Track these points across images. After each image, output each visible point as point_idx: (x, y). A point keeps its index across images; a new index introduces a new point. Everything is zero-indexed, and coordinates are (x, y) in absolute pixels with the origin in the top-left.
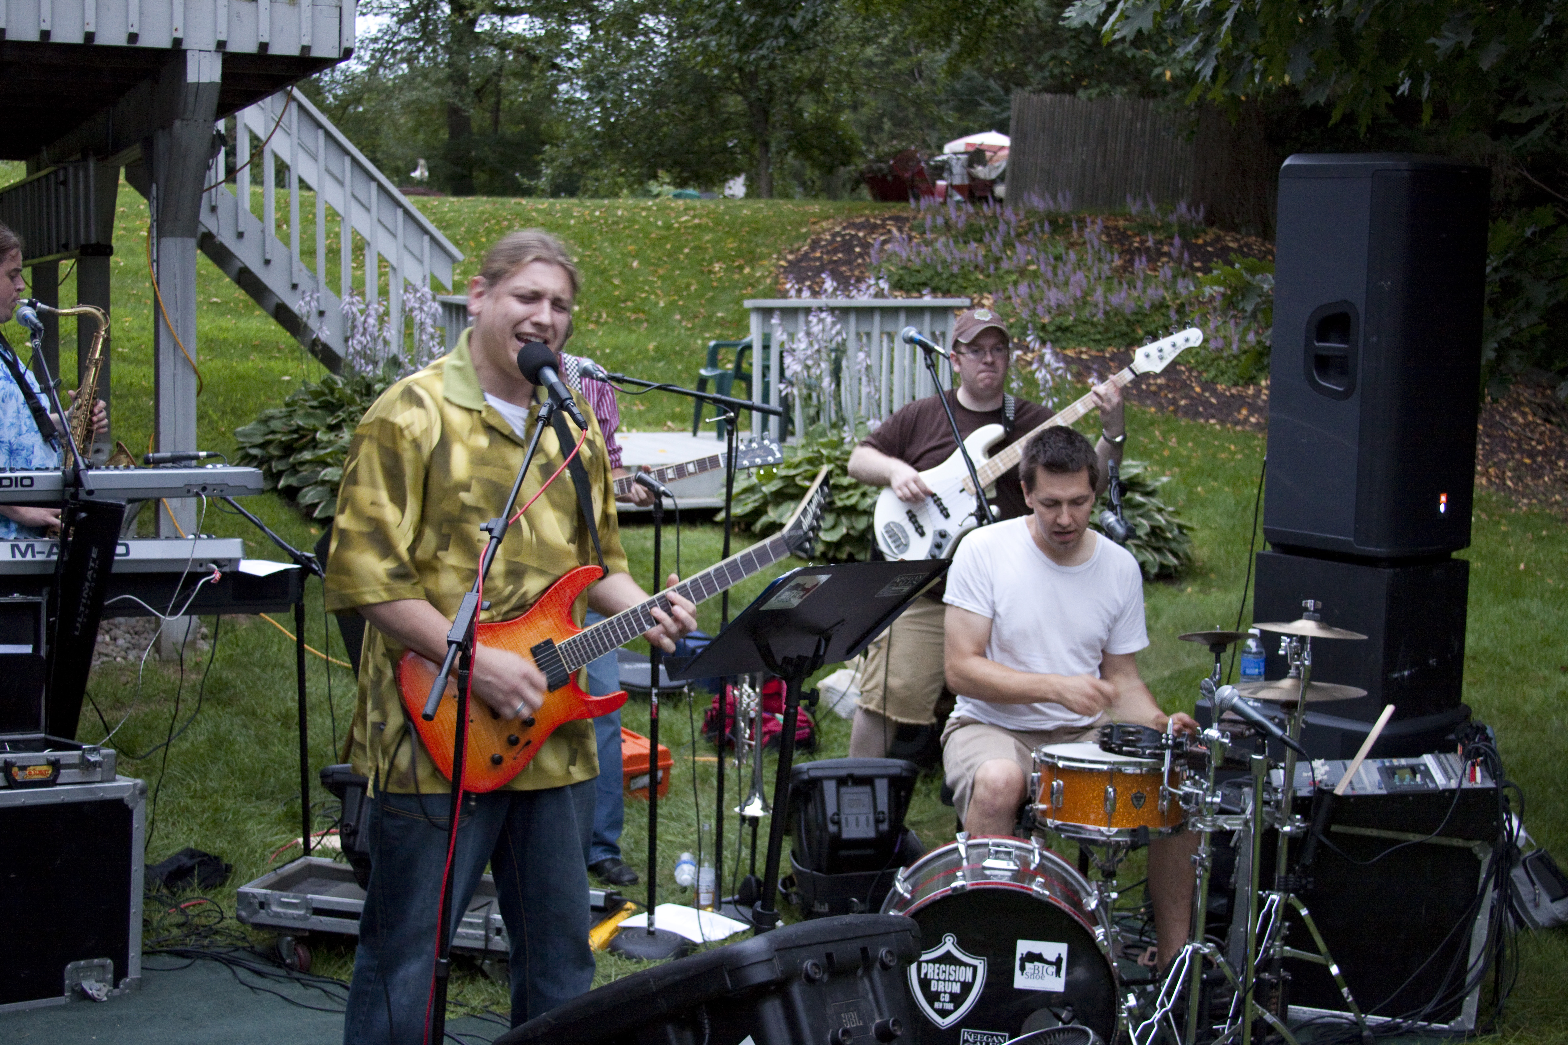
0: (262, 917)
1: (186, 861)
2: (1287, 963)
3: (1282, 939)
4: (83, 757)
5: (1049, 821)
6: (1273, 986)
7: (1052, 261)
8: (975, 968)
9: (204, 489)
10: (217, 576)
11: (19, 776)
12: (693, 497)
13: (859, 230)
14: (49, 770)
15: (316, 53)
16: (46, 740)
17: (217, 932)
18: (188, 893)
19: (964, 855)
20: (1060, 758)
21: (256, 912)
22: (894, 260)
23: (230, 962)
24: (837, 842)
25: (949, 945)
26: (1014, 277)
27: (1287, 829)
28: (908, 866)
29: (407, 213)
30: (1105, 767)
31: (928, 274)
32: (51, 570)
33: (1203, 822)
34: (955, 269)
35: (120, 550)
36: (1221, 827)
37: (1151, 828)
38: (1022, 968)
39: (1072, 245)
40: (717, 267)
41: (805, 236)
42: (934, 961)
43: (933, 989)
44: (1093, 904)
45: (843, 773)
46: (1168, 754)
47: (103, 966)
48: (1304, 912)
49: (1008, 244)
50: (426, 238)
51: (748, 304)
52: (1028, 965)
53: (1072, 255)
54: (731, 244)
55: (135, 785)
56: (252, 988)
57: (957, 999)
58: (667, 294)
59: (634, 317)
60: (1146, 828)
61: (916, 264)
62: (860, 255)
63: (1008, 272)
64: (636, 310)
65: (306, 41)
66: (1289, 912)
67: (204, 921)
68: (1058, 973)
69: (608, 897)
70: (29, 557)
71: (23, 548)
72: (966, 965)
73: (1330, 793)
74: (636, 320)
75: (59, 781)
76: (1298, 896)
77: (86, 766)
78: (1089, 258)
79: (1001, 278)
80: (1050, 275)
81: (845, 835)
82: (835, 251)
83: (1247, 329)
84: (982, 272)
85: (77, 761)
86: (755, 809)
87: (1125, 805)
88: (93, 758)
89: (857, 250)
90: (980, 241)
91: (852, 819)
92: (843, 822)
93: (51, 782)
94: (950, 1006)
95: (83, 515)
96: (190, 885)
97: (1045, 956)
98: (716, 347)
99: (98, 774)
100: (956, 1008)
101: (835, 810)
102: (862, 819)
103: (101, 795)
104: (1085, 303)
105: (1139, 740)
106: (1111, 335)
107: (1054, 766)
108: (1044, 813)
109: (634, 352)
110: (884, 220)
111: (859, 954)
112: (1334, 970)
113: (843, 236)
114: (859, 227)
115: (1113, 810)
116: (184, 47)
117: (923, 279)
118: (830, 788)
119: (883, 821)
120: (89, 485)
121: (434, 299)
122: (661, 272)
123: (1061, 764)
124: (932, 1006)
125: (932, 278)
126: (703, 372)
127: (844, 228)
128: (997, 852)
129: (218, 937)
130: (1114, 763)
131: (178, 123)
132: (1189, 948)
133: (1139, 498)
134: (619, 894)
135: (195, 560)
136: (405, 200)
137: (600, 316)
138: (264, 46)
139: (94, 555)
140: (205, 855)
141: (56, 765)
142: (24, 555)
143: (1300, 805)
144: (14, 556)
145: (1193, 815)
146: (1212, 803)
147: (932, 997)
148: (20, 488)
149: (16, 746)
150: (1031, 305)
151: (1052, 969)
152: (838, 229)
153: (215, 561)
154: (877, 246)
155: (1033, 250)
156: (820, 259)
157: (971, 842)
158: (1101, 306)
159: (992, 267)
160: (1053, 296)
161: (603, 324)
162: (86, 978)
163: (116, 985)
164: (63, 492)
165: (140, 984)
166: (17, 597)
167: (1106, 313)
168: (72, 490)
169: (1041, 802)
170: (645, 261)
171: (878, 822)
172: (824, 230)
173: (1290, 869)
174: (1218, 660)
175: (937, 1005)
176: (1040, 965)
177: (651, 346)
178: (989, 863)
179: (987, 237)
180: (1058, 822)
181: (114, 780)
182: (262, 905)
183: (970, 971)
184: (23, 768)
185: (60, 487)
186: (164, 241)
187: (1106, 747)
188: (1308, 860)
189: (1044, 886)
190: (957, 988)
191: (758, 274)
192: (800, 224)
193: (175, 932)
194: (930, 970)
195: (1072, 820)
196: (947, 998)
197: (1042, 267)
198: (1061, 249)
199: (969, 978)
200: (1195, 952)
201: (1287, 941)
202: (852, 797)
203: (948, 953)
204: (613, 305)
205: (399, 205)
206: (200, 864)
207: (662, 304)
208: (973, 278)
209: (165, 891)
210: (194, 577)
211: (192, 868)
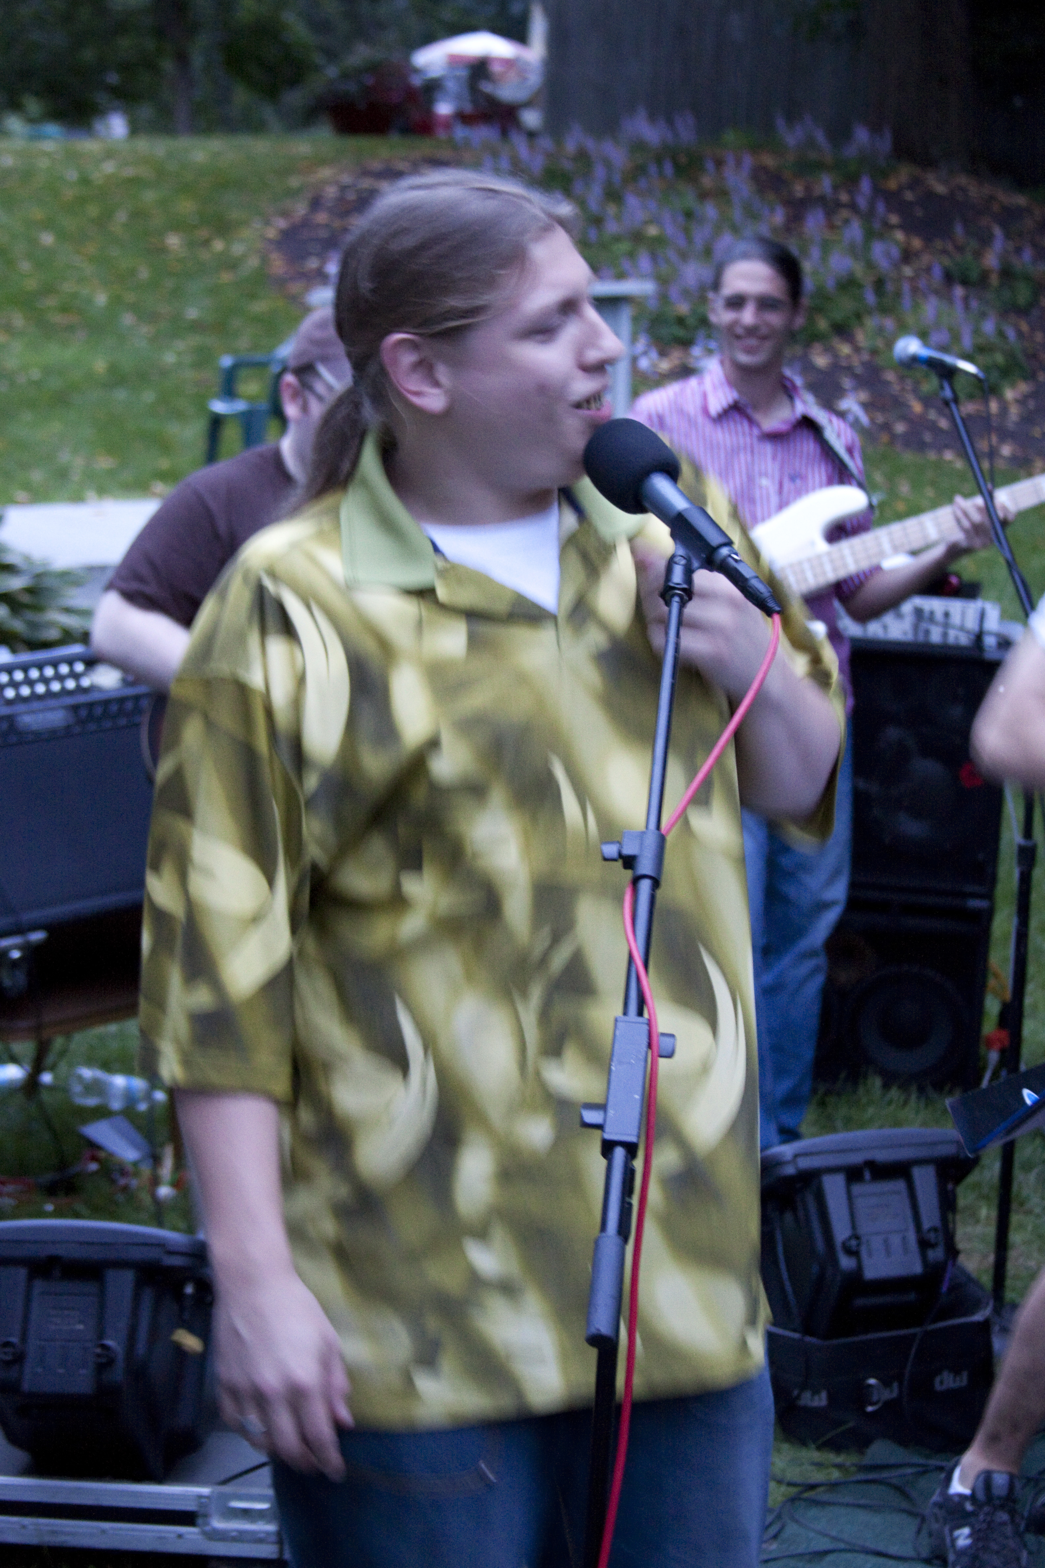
7: (682, 220)
24: (855, 1285)
40: (173, 241)
41: (298, 192)
45: (856, 1159)
53: (710, 211)
78: (737, 214)
81: (871, 1271)
83: (983, 315)
91: (877, 1243)
92: (864, 1248)
98: (234, 368)
101: (848, 1229)
102: (896, 1241)
118: (835, 1187)
126: (216, 406)
171: (924, 1244)
172: (328, 182)
179: (578, 187)
191: (238, 249)
192: (286, 174)
197: (670, 230)
198: (691, 202)
202: (874, 1200)
207: (101, 299)
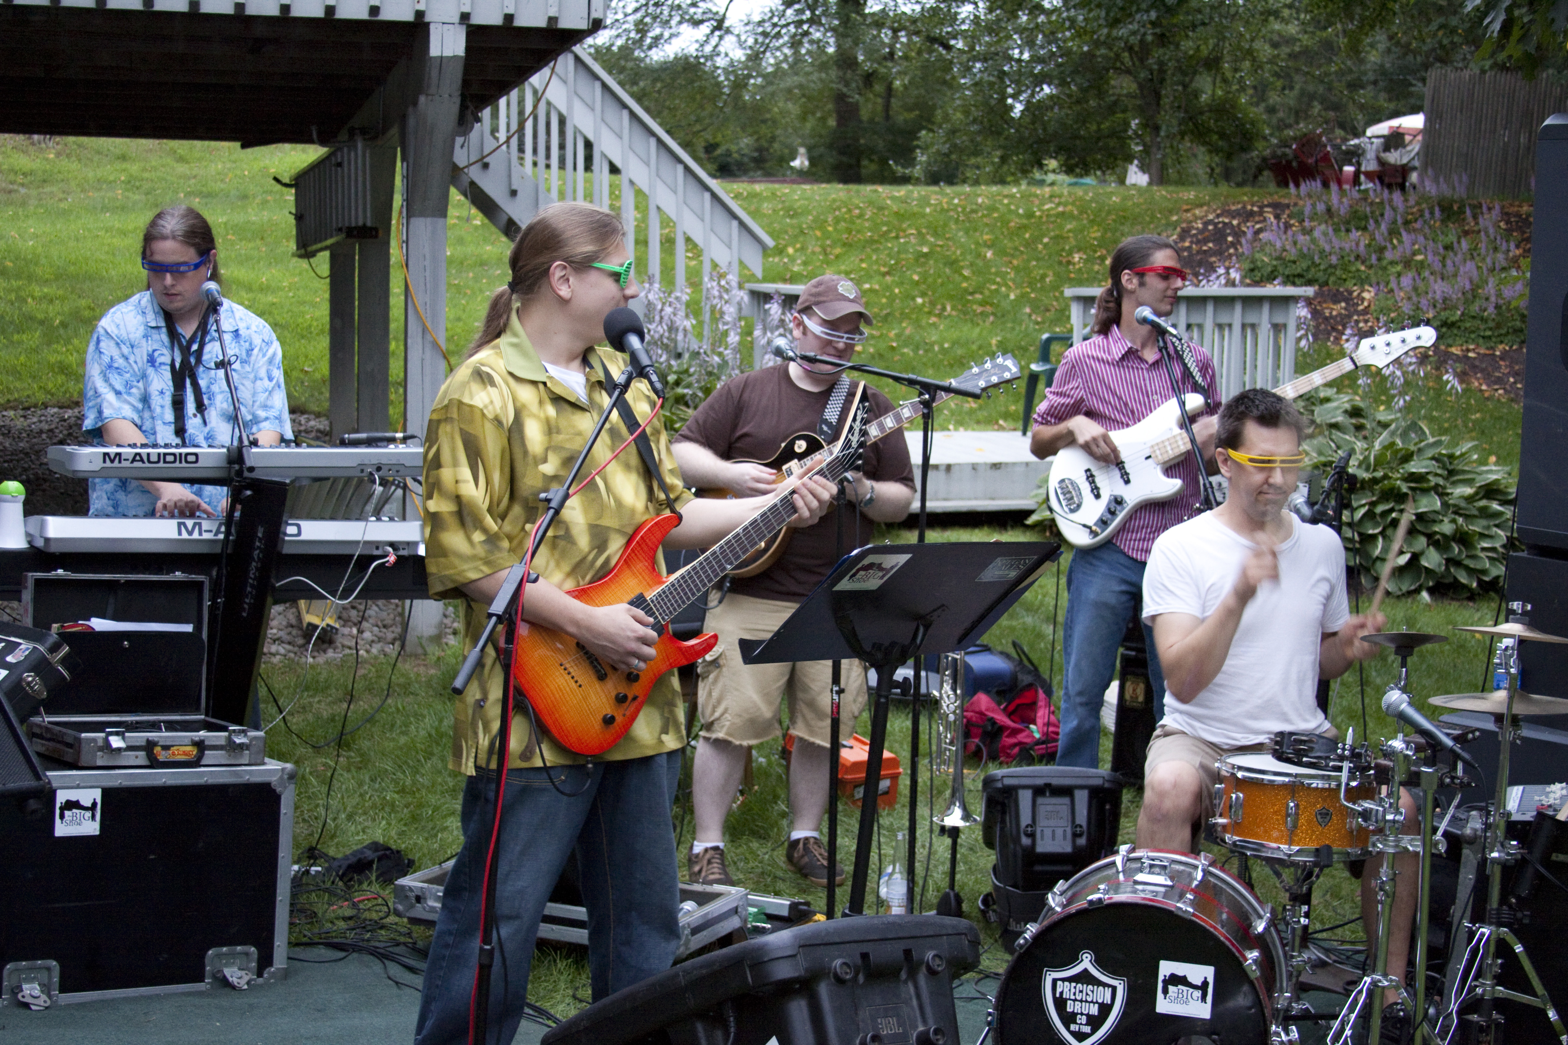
0: (418, 911)
1: (370, 855)
2: (1499, 1004)
3: (1495, 977)
4: (229, 740)
5: (1227, 837)
6: (1481, 1029)
7: (1441, 251)
8: (1114, 989)
9: (379, 469)
10: (392, 559)
11: (162, 756)
12: (1006, 498)
13: (1234, 218)
14: (194, 751)
15: (565, 24)
16: (204, 721)
17: (382, 927)
18: (365, 886)
19: (1120, 869)
20: (1240, 768)
21: (412, 906)
22: (1268, 249)
23: (383, 956)
24: (1032, 857)
25: (1086, 962)
26: (1399, 268)
27: (1495, 855)
28: (1067, 880)
29: (714, 196)
30: (1287, 779)
31: (1304, 265)
32: (218, 550)
33: (1385, 842)
34: (1334, 260)
35: (291, 530)
36: (1406, 849)
37: (1335, 848)
38: (1165, 992)
39: (1466, 233)
40: (1076, 257)
41: (1175, 225)
42: (1070, 979)
43: (1069, 1009)
44: (1260, 927)
45: (1040, 782)
46: (1346, 765)
47: (247, 954)
48: (1518, 948)
49: (1393, 232)
50: (735, 223)
51: (1069, 292)
52: (1171, 988)
54: (1095, 233)
55: (283, 770)
56: (397, 983)
57: (1095, 1022)
58: (1019, 286)
59: (979, 310)
60: (1329, 847)
61: (1292, 254)
62: (1233, 245)
63: (1392, 263)
64: (983, 303)
65: (552, 13)
66: (1503, 948)
67: (374, 916)
68: (1204, 998)
69: (793, 907)
70: (196, 535)
71: (190, 527)
72: (1105, 985)
73: (1553, 818)
74: (982, 313)
75: (203, 762)
76: (1511, 930)
77: (232, 747)
78: (1483, 247)
79: (1385, 269)
80: (1437, 266)
81: (1040, 849)
82: (1205, 241)
84: (1363, 263)
85: (223, 742)
86: (954, 819)
87: (1309, 822)
88: (239, 740)
89: (1230, 239)
90: (1365, 229)
91: (1048, 832)
92: (1038, 835)
93: (196, 763)
94: (1087, 1029)
95: (249, 493)
96: (368, 878)
97: (1190, 979)
98: (1049, 341)
99: (246, 757)
100: (1094, 1031)
101: (1029, 822)
102: (1059, 832)
103: (246, 778)
104: (1474, 297)
105: (1311, 749)
106: (1503, 331)
107: (1233, 774)
108: (1224, 827)
109: (974, 347)
110: (1261, 207)
111: (901, 955)
112: (1552, 1014)
113: (1216, 224)
114: (1233, 215)
115: (1295, 826)
116: (427, 19)
117: (1299, 271)
118: (1025, 798)
119: (1080, 835)
120: (249, 462)
121: (740, 287)
122: (1015, 262)
123: (1240, 775)
124: (1068, 1028)
125: (1308, 269)
126: (1034, 367)
127: (1218, 216)
128: (1151, 866)
129: (383, 932)
130: (1296, 776)
131: (422, 99)
132: (1368, 979)
133: (1496, 506)
134: (807, 904)
135: (367, 543)
136: (713, 183)
137: (944, 309)
138: (509, 18)
139: (260, 535)
140: (389, 849)
141: (200, 745)
142: (190, 533)
143: (1514, 829)
144: (180, 533)
145: (1374, 832)
146: (1394, 821)
147: (1068, 1019)
148: (184, 465)
149: (171, 726)
150: (1415, 299)
151: (1198, 994)
152: (1211, 217)
153: (392, 544)
154: (1249, 235)
155: (1421, 239)
156: (1189, 249)
157: (1132, 855)
158: (1493, 299)
159: (1374, 257)
160: (1439, 288)
161: (946, 318)
162: (227, 965)
163: (260, 974)
164: (230, 469)
165: (286, 974)
166: (178, 575)
167: (1497, 307)
168: (237, 467)
169: (1221, 816)
170: (1001, 252)
171: (1075, 835)
172: (1196, 218)
173: (1503, 900)
174: (1404, 664)
175: (1073, 1027)
176: (1185, 988)
177: (994, 342)
178: (1140, 877)
179: (1372, 225)
180: (1237, 838)
181: (264, 764)
182: (418, 899)
183: (1108, 992)
184: (166, 748)
185: (223, 464)
186: (413, 220)
187: (1280, 757)
188: (1524, 893)
189: (1192, 903)
190: (1094, 1010)
192: (1171, 212)
193: (342, 924)
194: (1065, 989)
195: (1252, 836)
196: (1084, 1019)
198: (1452, 238)
199: (1108, 1000)
200: (1374, 983)
201: (1500, 980)
202: (1049, 808)
203: (1086, 970)
204: (961, 298)
205: (707, 188)
206: (380, 859)
207: (1012, 297)
208: (1353, 269)
209: (341, 884)
210: (365, 560)
211: (371, 863)
